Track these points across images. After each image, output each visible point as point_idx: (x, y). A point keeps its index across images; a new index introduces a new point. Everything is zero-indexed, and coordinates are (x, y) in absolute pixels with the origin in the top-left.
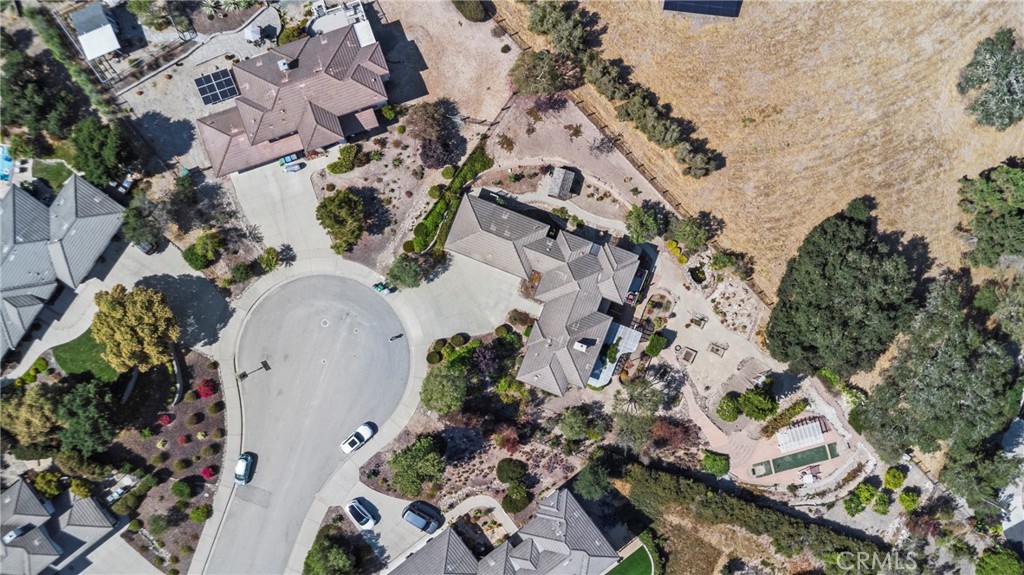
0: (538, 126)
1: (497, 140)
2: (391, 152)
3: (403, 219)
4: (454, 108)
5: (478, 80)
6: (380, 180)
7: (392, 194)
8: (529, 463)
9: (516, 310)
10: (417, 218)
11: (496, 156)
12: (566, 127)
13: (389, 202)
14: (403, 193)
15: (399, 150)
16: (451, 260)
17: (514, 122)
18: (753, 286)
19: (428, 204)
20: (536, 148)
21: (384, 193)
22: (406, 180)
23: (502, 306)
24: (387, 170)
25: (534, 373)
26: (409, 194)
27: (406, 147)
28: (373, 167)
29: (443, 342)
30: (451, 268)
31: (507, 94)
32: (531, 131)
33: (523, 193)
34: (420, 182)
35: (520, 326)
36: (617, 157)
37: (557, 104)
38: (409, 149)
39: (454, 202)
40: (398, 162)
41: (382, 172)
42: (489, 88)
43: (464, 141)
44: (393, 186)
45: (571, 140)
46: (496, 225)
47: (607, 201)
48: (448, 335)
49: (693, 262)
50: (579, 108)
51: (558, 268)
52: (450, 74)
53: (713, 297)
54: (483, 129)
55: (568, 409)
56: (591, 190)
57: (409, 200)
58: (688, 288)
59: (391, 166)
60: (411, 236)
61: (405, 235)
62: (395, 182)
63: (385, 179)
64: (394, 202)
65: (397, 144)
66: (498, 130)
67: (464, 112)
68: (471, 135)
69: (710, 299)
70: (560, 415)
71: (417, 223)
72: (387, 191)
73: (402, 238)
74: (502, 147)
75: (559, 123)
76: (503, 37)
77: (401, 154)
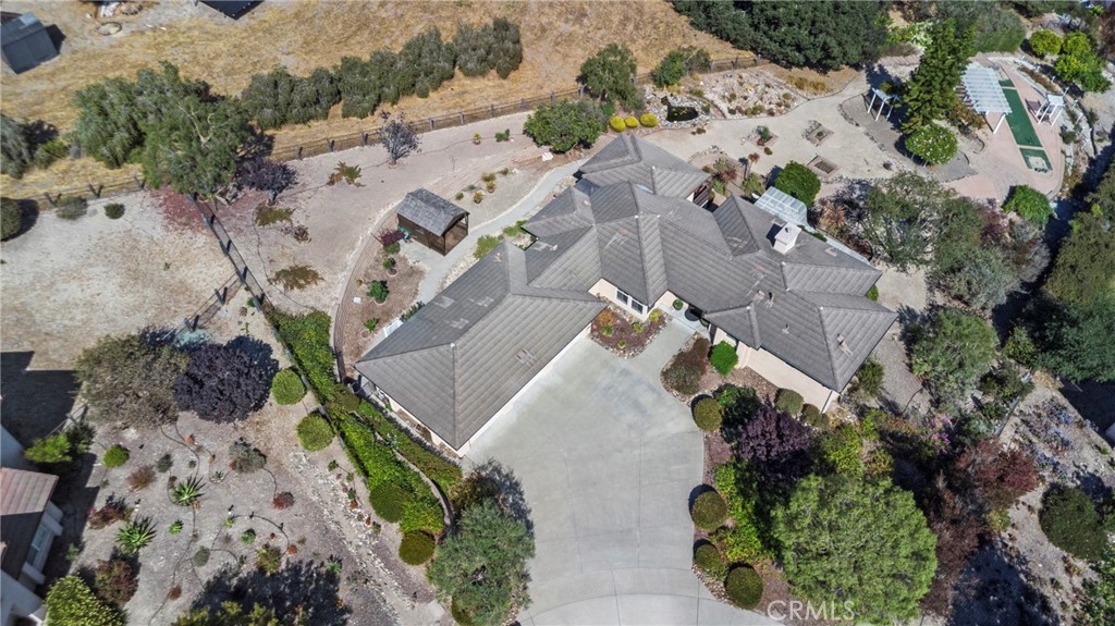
0: (298, 219)
1: (281, 287)
2: (153, 501)
3: (339, 541)
6: (204, 556)
7: (259, 541)
10: (354, 505)
11: (312, 303)
12: (331, 183)
13: (275, 553)
14: (276, 514)
15: (162, 479)
16: (497, 470)
17: (264, 252)
18: (720, 68)
19: (333, 465)
20: (338, 236)
21: (243, 560)
22: (255, 489)
24: (187, 529)
25: (832, 346)
26: (284, 500)
27: (166, 462)
28: (153, 561)
32: (301, 234)
34: (269, 466)
35: (704, 378)
36: (426, 140)
38: (177, 457)
39: (363, 410)
40: (188, 494)
41: (183, 542)
42: (167, 266)
44: (236, 531)
45: (359, 185)
53: (726, 111)
57: (297, 507)
58: (700, 131)
59: (186, 515)
60: (393, 533)
61: (380, 551)
62: (232, 519)
63: (207, 540)
64: (281, 542)
65: (143, 479)
66: (260, 277)
69: (728, 115)
71: (366, 508)
72: (242, 548)
73: (385, 559)
74: (301, 287)
75: (316, 190)
76: (89, 209)
77: (173, 479)
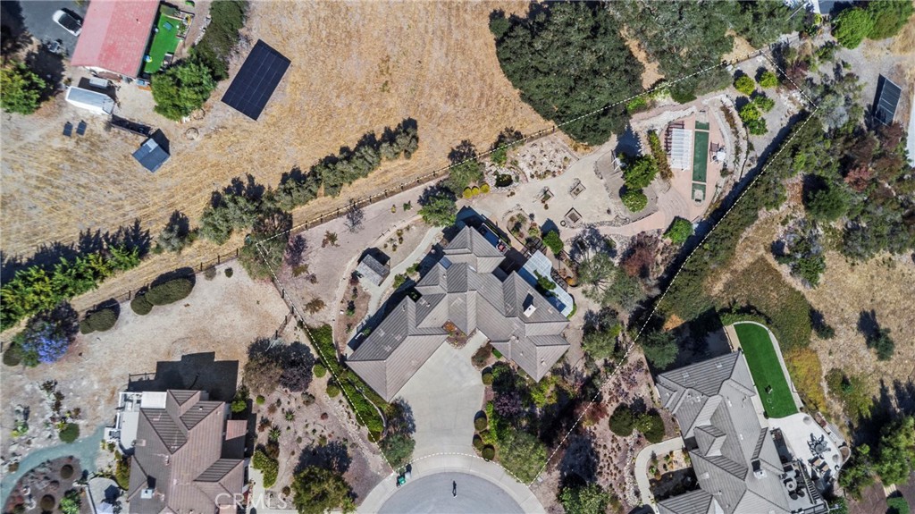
0: (311, 271)
1: (309, 313)
2: (278, 418)
3: (346, 431)
4: (261, 342)
5: (246, 309)
6: (299, 440)
7: (318, 433)
8: (621, 401)
9: (473, 358)
10: (350, 418)
11: (323, 320)
12: (323, 246)
13: (323, 438)
14: (321, 422)
15: (279, 410)
16: (402, 401)
17: (300, 291)
18: (532, 138)
19: (341, 402)
20: (331, 279)
21: (314, 441)
22: (311, 413)
23: (465, 369)
24: (292, 429)
25: (538, 363)
26: (324, 416)
27: (279, 401)
28: (283, 442)
29: (476, 437)
30: (410, 404)
31: (271, 287)
32: (313, 279)
33: (367, 309)
34: (317, 401)
35: (489, 359)
36: (369, 211)
37: (299, 246)
38: (282, 400)
39: (349, 376)
40: (289, 415)
41: (292, 435)
42: (258, 303)
43: (296, 345)
44: (309, 430)
45: (337, 245)
46: (386, 345)
47: (405, 235)
48: (472, 431)
49: (491, 180)
50: (310, 227)
51: (450, 302)
52: (229, 333)
53: (528, 176)
54: (293, 322)
55: (582, 345)
56: (390, 246)
57: (329, 419)
58: (513, 194)
59: (291, 424)
60: (365, 430)
61: (361, 436)
62: (307, 426)
63: (300, 434)
64: (326, 434)
65: (272, 409)
66: (299, 309)
67: (270, 334)
68: (294, 336)
69: (529, 179)
70: (586, 354)
71: (355, 420)
72: (313, 437)
73: (363, 439)
74: (317, 311)
75: (317, 251)
76: (217, 271)
77: (283, 409)
